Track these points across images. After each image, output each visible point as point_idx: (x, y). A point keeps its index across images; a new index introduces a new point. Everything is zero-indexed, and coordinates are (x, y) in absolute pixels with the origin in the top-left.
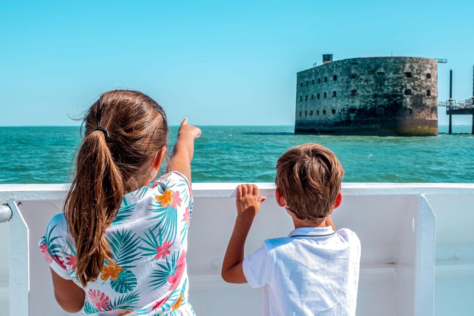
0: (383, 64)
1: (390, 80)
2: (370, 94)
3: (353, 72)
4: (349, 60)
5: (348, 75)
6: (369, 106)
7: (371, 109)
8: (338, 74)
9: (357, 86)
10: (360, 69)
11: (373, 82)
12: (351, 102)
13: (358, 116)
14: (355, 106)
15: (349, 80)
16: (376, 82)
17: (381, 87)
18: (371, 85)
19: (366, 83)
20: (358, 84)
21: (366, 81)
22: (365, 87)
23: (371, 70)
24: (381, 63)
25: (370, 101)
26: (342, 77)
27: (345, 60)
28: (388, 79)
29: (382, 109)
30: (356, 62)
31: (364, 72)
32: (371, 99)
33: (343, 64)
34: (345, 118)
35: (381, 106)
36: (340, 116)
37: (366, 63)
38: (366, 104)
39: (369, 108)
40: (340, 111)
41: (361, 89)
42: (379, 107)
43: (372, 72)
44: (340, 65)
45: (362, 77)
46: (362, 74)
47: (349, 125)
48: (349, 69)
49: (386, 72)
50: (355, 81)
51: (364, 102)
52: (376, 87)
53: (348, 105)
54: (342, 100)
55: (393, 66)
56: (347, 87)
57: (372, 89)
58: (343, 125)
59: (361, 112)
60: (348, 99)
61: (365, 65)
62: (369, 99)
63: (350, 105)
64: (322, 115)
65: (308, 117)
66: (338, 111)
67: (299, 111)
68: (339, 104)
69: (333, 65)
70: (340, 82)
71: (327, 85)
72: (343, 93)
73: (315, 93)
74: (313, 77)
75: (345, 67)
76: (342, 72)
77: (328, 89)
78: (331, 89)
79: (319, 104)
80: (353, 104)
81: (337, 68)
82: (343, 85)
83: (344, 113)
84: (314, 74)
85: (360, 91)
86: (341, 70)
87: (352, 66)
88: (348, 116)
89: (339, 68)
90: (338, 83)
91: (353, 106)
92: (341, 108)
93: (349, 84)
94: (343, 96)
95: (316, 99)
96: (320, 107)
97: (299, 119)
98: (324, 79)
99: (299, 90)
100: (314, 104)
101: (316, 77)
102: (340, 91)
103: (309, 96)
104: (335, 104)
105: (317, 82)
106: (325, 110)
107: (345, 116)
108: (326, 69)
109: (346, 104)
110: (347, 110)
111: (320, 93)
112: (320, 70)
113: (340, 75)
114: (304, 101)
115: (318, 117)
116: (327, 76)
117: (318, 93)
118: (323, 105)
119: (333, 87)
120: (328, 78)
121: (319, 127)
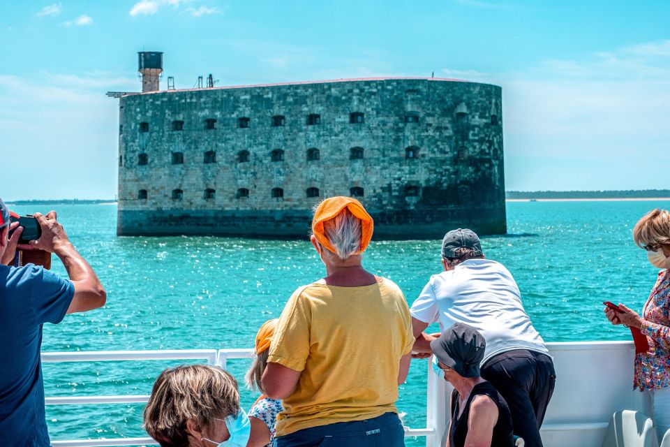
0: (465, 98)
1: (477, 129)
2: (447, 155)
3: (409, 108)
4: (398, 81)
5: (397, 115)
6: (445, 181)
7: (449, 187)
8: (369, 109)
9: (420, 138)
10: (424, 103)
11: (449, 132)
12: (407, 172)
13: (423, 201)
14: (418, 182)
15: (401, 125)
16: (456, 132)
17: (463, 143)
18: (446, 137)
19: (438, 134)
20: (422, 134)
21: (439, 129)
22: (437, 141)
23: (445, 107)
24: (462, 95)
25: (446, 170)
26: (381, 118)
27: (389, 82)
28: (473, 127)
29: (466, 187)
30: (416, 87)
31: (433, 109)
32: (448, 167)
33: (383, 89)
34: (395, 206)
35: (465, 182)
36: (380, 201)
37: (437, 91)
38: (439, 177)
39: (445, 185)
40: (379, 191)
41: (429, 147)
42: (462, 182)
43: (447, 112)
44: (375, 90)
45: (429, 120)
46: (429, 115)
47: (407, 222)
48: (399, 102)
49: (470, 113)
50: (414, 128)
51: (436, 172)
52: (456, 142)
53: (399, 179)
54: (384, 168)
55: (478, 102)
56: (397, 140)
57: (450, 147)
58: (391, 222)
59: (431, 193)
60: (401, 165)
61: (436, 96)
62: (444, 167)
63: (406, 179)
64: (298, 200)
65: (221, 204)
66: (372, 191)
67: (170, 188)
68: (376, 176)
69: (348, 90)
70: (375, 128)
71: (321, 133)
72: (386, 153)
73: (260, 147)
74: (244, 110)
75: (388, 97)
76: (380, 106)
77: (326, 141)
78: (341, 141)
79: (279, 172)
80: (412, 176)
81: (364, 98)
82: (383, 134)
83: (390, 194)
84: (245, 102)
85: (427, 149)
86: (375, 103)
87: (406, 97)
88: (402, 201)
89: (369, 98)
90: (370, 129)
91: (413, 181)
92: (381, 185)
93: (400, 134)
94: (386, 158)
95: (266, 162)
96: (290, 180)
97: (172, 206)
98: (302, 116)
99: (163, 136)
100: (254, 174)
101: (259, 112)
102: (376, 147)
103: (222, 155)
104: (362, 176)
105: (266, 124)
106: (318, 187)
107: (394, 202)
108: (315, 96)
109: (396, 176)
110: (397, 188)
111: (283, 148)
112: (282, 97)
113: (375, 112)
114: (192, 164)
115: (280, 203)
116: (322, 113)
117: (273, 147)
118: (301, 176)
119: (353, 137)
120: (325, 117)
121: (289, 225)
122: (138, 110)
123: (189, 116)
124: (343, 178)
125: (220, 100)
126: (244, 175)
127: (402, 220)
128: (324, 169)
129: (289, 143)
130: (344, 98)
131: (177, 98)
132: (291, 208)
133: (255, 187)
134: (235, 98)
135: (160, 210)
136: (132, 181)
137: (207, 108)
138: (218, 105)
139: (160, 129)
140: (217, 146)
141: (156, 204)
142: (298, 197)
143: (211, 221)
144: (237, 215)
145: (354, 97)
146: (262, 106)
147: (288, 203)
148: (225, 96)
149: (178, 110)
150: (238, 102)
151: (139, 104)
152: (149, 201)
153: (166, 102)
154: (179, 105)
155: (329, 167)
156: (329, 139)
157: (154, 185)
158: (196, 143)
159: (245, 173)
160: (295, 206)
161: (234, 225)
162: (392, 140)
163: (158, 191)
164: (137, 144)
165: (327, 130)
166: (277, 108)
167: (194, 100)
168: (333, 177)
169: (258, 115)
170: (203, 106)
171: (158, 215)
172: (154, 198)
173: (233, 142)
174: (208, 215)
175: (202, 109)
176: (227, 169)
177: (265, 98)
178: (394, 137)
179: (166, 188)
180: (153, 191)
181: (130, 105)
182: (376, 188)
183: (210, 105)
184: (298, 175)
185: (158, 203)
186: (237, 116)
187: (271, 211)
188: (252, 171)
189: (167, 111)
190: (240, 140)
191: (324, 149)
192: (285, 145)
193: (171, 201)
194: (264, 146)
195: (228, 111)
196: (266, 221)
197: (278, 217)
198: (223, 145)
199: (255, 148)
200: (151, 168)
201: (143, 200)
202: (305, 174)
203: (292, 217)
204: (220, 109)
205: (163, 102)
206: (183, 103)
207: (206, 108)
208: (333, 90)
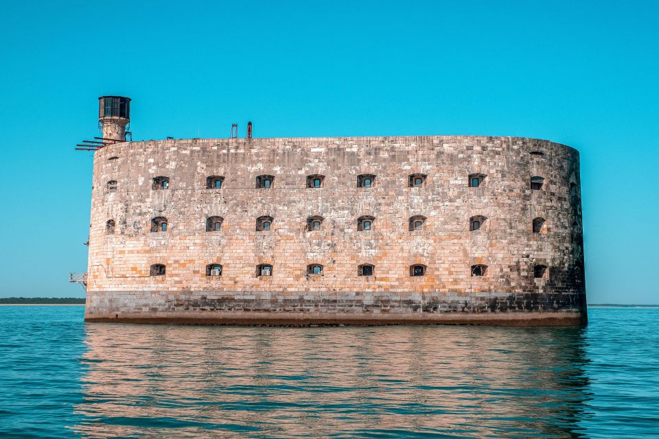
0: (574, 167)
2: (566, 231)
3: (535, 172)
4: (523, 141)
5: (523, 179)
6: (567, 261)
7: (569, 268)
8: (492, 171)
9: (545, 209)
10: (548, 167)
11: (567, 204)
12: (535, 248)
13: (550, 284)
14: (545, 260)
15: (527, 192)
16: (571, 204)
18: (565, 209)
19: (560, 205)
20: (547, 204)
21: (560, 199)
22: (559, 213)
23: (564, 174)
24: (573, 162)
25: (567, 248)
26: (506, 183)
30: (540, 149)
32: (568, 245)
33: (508, 148)
34: (524, 289)
36: (508, 282)
38: (562, 256)
39: (566, 265)
40: (506, 270)
41: (553, 220)
43: (565, 180)
44: (499, 149)
45: (553, 188)
46: (552, 183)
47: (537, 309)
48: (525, 165)
49: (577, 185)
50: (539, 197)
51: (559, 250)
53: (527, 256)
54: (511, 242)
56: (524, 209)
57: (568, 222)
59: (557, 275)
60: (529, 240)
61: (557, 161)
62: (565, 245)
63: (534, 256)
64: (398, 279)
65: (281, 283)
66: (499, 270)
67: (202, 262)
68: (502, 251)
69: (467, 147)
70: (501, 194)
71: (430, 197)
72: (513, 225)
73: (341, 212)
74: (317, 166)
75: (514, 158)
76: (506, 168)
77: (436, 208)
78: (458, 208)
79: (370, 245)
80: (540, 253)
81: (487, 157)
82: (510, 202)
83: (519, 274)
84: (317, 156)
85: (552, 222)
86: (500, 164)
87: (532, 159)
88: (531, 284)
89: (493, 157)
90: (495, 195)
91: (541, 260)
92: (508, 263)
93: (528, 202)
94: (513, 231)
95: (350, 231)
96: (385, 254)
97: (205, 286)
98: (402, 176)
99: (192, 195)
100: (333, 246)
101: (339, 168)
102: (503, 216)
103: (283, 221)
104: (486, 252)
105: (349, 183)
106: (427, 264)
107: (523, 284)
108: (420, 153)
109: (524, 253)
110: (526, 267)
111: (375, 215)
112: (373, 152)
113: (500, 175)
114: (238, 231)
115: (371, 283)
116: (431, 172)
117: (360, 214)
118: (402, 250)
119: (473, 203)
120: (435, 178)
121: (384, 311)
122: (151, 160)
123: (234, 171)
124: (461, 254)
125: (280, 151)
126: (316, 247)
127: (532, 306)
128: (435, 241)
129: (383, 208)
130: (461, 156)
131: (216, 148)
132: (386, 289)
133: (334, 262)
134: (303, 150)
135: (187, 291)
136: (138, 252)
137: (262, 162)
138: (278, 158)
139: (187, 186)
140: (275, 210)
141: (180, 282)
142: (397, 276)
143: (268, 306)
144: (306, 298)
145: (475, 156)
146: (343, 161)
147: (382, 283)
148: (288, 147)
149: (216, 163)
150: (307, 155)
151: (154, 152)
152: (168, 279)
153: (199, 152)
154: (218, 156)
155: (441, 240)
156: (441, 204)
157: (177, 258)
158: (243, 205)
159: (319, 245)
160: (392, 287)
161: (301, 310)
162: (519, 209)
163: (184, 265)
164: (148, 205)
165: (438, 194)
166: (366, 165)
167: (242, 151)
168: (447, 252)
169: (336, 172)
170: (255, 158)
171: (183, 297)
172: (177, 275)
173: (301, 206)
174: (262, 298)
175: (253, 163)
176: (293, 238)
177: (348, 152)
178: (521, 206)
179: (196, 262)
180: (177, 265)
181: (134, 154)
182: (503, 267)
183: (265, 158)
184: (397, 248)
185: (184, 282)
186: (306, 172)
187: (358, 294)
188: (329, 242)
189: (199, 163)
190: (311, 202)
191: (434, 217)
192: (378, 210)
193: (204, 279)
194: (346, 212)
195: (292, 166)
196: (351, 306)
197: (368, 300)
198: (286, 208)
199: (333, 214)
200: (172, 236)
201: (159, 278)
202: (406, 247)
203: (388, 301)
204: (281, 163)
205: (192, 152)
206: (224, 154)
207: (259, 161)
208: (445, 146)
